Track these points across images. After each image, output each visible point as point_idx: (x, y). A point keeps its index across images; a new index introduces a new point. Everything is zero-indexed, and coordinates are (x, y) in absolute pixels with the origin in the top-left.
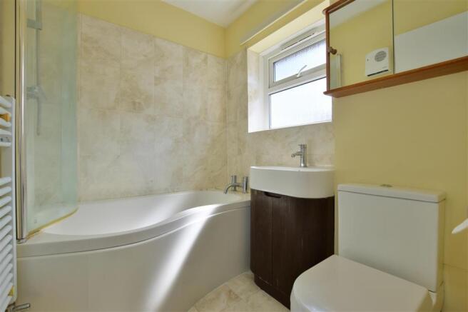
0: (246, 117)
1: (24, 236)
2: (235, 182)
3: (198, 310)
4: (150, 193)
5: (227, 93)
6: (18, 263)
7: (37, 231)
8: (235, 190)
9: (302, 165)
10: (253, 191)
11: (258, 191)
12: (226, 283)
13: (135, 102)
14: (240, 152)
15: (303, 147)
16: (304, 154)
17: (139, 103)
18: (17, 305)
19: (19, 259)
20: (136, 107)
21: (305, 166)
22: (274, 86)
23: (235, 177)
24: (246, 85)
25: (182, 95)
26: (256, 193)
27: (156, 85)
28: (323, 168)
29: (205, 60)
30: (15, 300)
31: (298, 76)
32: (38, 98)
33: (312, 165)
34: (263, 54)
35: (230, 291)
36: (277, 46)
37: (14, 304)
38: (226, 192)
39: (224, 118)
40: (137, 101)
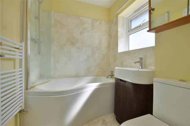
0: (117, 46)
1: (28, 88)
2: (112, 74)
3: (89, 125)
4: (78, 76)
5: (110, 36)
6: (25, 97)
7: (33, 87)
8: (112, 77)
9: (140, 67)
10: (115, 78)
11: (117, 78)
12: (104, 116)
13: (73, 42)
14: (115, 61)
15: (141, 59)
16: (141, 62)
17: (74, 42)
18: (24, 110)
19: (26, 96)
20: (73, 44)
21: (142, 68)
22: (131, 31)
23: (112, 71)
24: (117, 31)
25: (90, 38)
26: (116, 79)
27: (80, 35)
28: (151, 69)
29: (100, 23)
30: (23, 109)
31: (141, 25)
32: (38, 42)
33: (146, 67)
34: (126, 17)
35: (104, 120)
36: (132, 13)
37: (23, 110)
38: (107, 78)
39: (109, 47)
40: (73, 41)
